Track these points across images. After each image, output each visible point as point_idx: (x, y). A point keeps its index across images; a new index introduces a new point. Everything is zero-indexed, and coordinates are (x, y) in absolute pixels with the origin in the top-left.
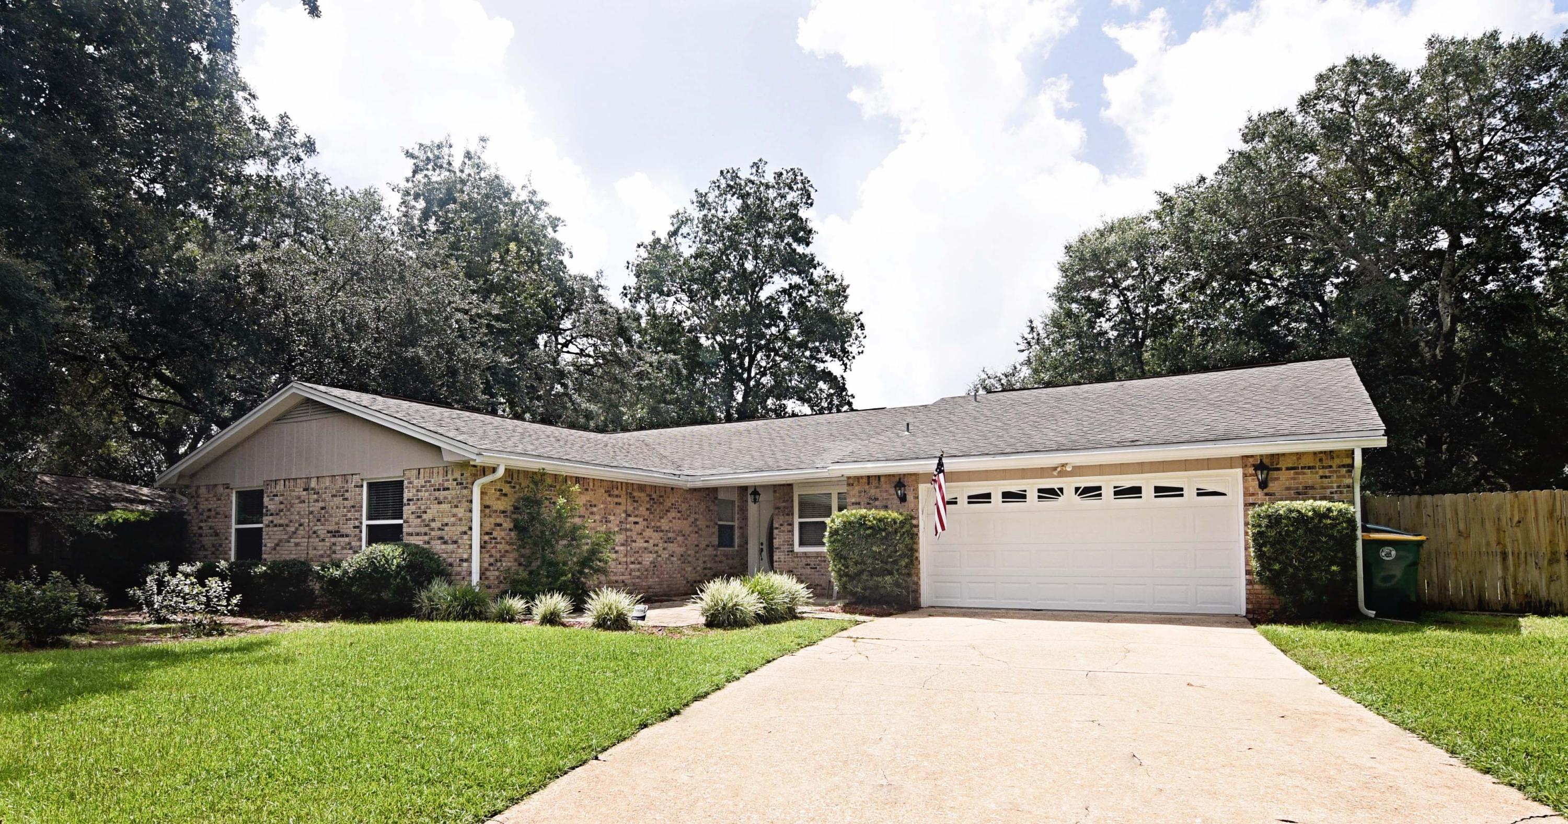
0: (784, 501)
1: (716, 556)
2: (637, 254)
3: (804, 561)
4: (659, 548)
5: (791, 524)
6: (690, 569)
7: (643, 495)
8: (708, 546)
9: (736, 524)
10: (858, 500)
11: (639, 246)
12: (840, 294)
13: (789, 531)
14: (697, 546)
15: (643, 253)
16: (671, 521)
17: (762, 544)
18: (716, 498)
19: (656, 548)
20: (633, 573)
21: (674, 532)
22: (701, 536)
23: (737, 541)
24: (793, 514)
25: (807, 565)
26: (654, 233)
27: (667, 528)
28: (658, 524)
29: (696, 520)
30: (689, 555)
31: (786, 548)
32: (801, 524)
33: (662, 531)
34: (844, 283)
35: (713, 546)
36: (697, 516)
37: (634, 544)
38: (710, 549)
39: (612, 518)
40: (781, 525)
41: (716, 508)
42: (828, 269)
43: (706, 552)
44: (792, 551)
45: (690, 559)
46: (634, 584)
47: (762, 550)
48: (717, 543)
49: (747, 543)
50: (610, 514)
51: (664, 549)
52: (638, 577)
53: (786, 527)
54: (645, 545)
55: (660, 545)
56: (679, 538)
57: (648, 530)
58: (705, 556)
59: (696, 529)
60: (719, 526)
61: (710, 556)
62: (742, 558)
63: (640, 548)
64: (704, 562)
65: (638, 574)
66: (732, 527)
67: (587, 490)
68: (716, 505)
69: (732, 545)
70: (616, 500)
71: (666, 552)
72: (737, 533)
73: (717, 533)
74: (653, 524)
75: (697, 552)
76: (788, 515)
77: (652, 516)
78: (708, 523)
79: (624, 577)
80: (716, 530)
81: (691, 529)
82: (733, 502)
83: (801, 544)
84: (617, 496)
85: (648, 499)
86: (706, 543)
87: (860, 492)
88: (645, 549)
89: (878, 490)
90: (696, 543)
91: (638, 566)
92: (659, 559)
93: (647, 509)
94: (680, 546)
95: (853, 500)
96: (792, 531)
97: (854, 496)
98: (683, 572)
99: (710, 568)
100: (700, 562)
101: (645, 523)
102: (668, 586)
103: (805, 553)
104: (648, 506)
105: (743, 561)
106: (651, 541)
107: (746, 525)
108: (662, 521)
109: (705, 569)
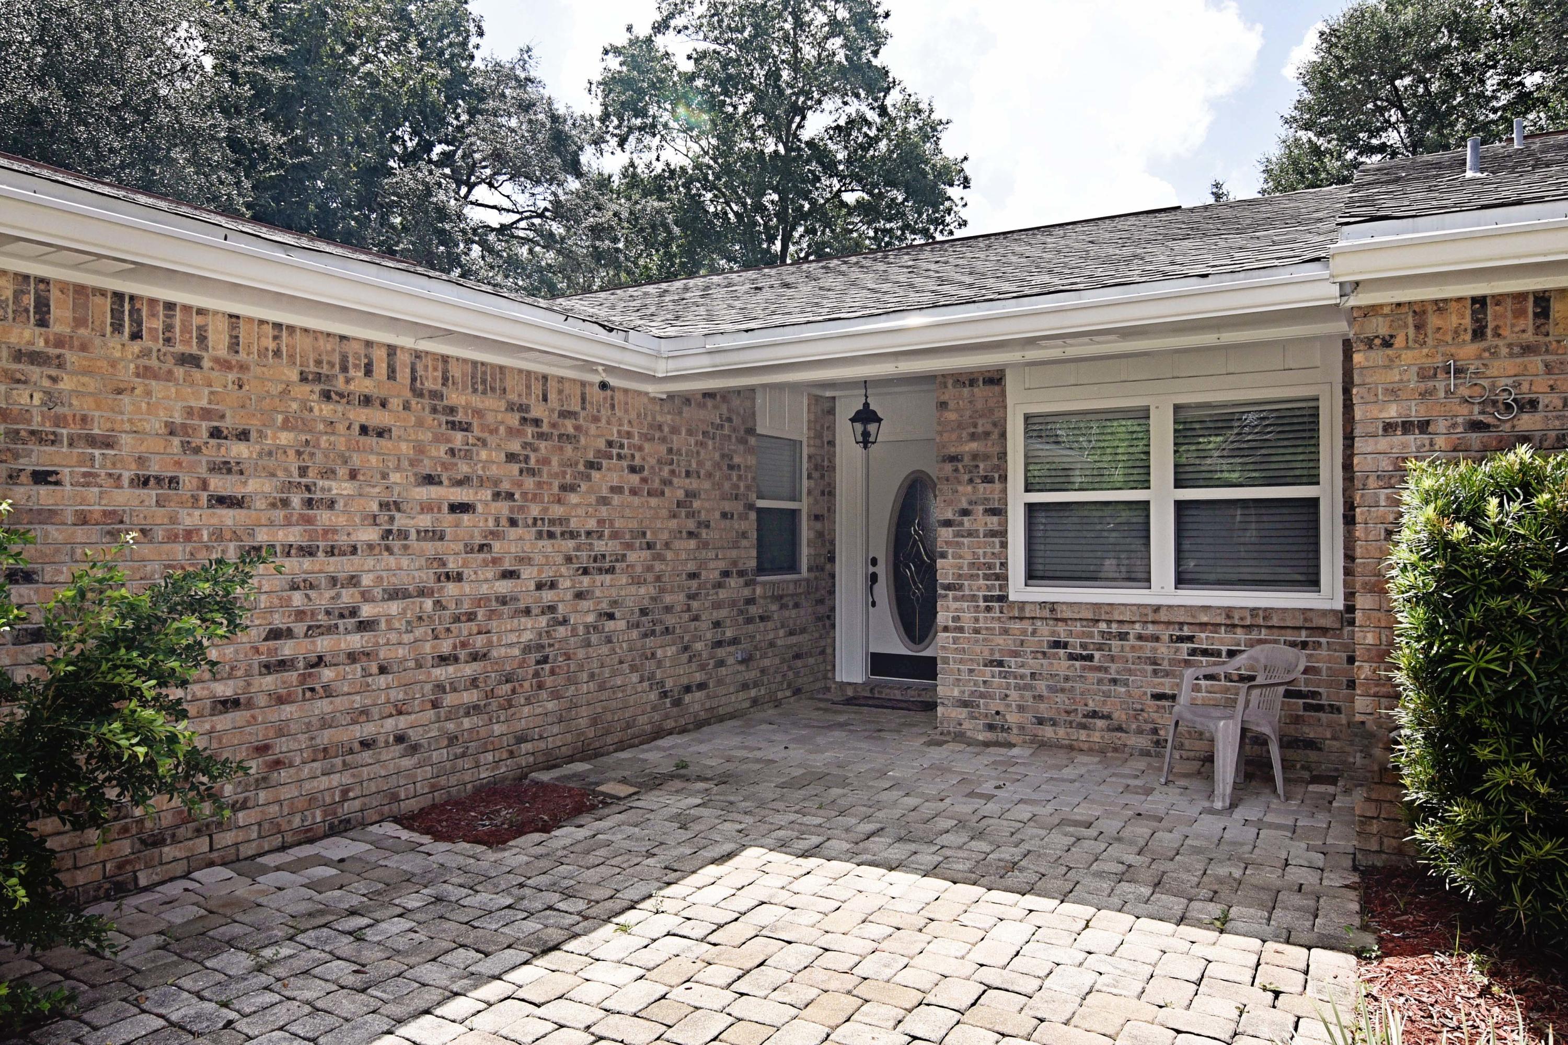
0: (973, 437)
1: (750, 601)
2: (603, 65)
3: (1045, 632)
4: (562, 597)
5: (999, 512)
6: (671, 651)
7: (491, 403)
8: (726, 574)
9: (804, 506)
10: (1416, 412)
11: (606, 52)
12: (930, 131)
13: (992, 534)
14: (693, 576)
15: (614, 63)
16: (604, 501)
17: (874, 562)
18: (751, 431)
19: (548, 596)
20: (449, 700)
21: (615, 535)
22: (706, 545)
23: (805, 552)
24: (1004, 478)
25: (1057, 644)
26: (629, 29)
27: (592, 524)
28: (557, 511)
29: (691, 495)
30: (668, 609)
31: (980, 587)
32: (1031, 508)
33: (573, 535)
34: (935, 116)
35: (741, 574)
36: (693, 484)
37: (451, 588)
38: (733, 582)
39: (341, 488)
40: (965, 513)
41: (751, 460)
42: (909, 91)
43: (723, 594)
44: (1002, 598)
45: (670, 620)
46: (452, 740)
47: (874, 578)
48: (753, 563)
49: (832, 559)
50: (328, 473)
51: (579, 596)
52: (473, 710)
53: (981, 522)
54: (504, 587)
55: (565, 583)
56: (632, 557)
57: (513, 533)
58: (717, 605)
59: (691, 525)
60: (760, 511)
61: (733, 603)
62: (821, 602)
63: (480, 601)
64: (717, 624)
65: (470, 697)
66: (794, 514)
67: (194, 361)
68: (750, 450)
69: (793, 567)
70: (363, 415)
71: (585, 604)
72: (806, 532)
73: (754, 535)
74: (535, 510)
75: (691, 597)
76: (987, 480)
77: (529, 483)
78: (727, 506)
79: (403, 722)
80: (750, 524)
81: (673, 524)
82: (795, 444)
83: (1032, 576)
84: (366, 401)
85: (514, 420)
86: (722, 565)
87: (1424, 375)
88: (503, 600)
89: (1536, 363)
90: (691, 567)
91: (469, 670)
92: (561, 631)
93: (511, 457)
94: (637, 581)
95: (1392, 412)
96: (1001, 534)
97: (1393, 393)
98: (650, 665)
99: (735, 641)
100: (704, 625)
101: (503, 508)
102: (594, 721)
103: (1053, 606)
104: (515, 446)
105: (822, 610)
106: (528, 573)
107: (831, 510)
108: (573, 498)
109: (719, 644)
